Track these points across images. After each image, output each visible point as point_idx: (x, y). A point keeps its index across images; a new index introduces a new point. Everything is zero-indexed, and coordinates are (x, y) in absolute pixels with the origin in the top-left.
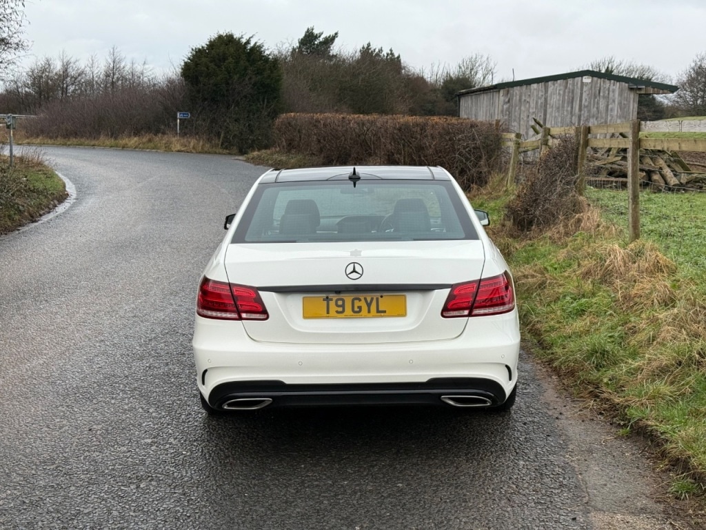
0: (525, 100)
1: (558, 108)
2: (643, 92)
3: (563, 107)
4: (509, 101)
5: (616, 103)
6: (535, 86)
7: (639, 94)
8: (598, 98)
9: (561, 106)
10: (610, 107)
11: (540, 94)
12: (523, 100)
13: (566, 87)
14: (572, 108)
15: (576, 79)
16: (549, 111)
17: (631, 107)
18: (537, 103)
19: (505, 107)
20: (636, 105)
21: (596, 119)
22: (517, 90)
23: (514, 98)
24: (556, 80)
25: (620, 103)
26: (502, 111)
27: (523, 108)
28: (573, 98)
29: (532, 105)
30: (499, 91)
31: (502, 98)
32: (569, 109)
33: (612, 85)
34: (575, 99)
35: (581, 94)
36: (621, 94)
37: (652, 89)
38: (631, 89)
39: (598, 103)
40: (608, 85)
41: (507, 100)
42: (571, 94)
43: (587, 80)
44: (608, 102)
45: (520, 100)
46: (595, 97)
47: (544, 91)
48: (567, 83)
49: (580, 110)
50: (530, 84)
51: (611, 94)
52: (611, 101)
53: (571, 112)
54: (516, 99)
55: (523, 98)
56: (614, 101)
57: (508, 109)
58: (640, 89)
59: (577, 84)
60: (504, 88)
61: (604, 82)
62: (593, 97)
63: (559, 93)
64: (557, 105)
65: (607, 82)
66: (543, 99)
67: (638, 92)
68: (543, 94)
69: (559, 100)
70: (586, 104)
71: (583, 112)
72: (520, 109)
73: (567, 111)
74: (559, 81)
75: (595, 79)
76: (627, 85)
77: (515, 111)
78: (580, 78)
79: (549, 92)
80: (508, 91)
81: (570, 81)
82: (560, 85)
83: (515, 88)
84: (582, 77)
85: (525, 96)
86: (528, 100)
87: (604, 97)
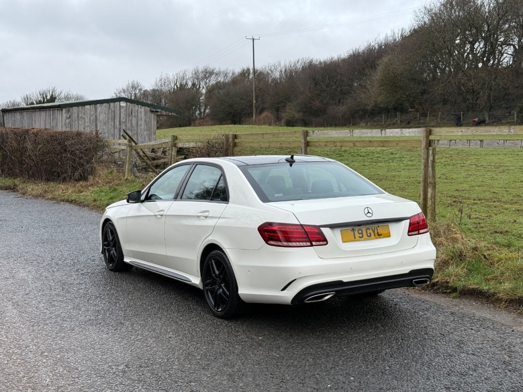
0: (81, 117)
1: (105, 123)
2: (159, 114)
3: (108, 122)
4: (70, 117)
5: (143, 120)
6: (88, 107)
7: (158, 115)
8: (131, 117)
9: (107, 122)
10: (139, 123)
11: (92, 112)
12: (80, 117)
13: (109, 108)
14: (114, 123)
15: (116, 103)
16: (99, 124)
17: (153, 123)
18: (90, 119)
19: (67, 121)
20: (155, 123)
21: (131, 131)
22: (75, 109)
23: (74, 115)
24: (103, 103)
25: (145, 121)
26: (65, 124)
27: (80, 122)
28: (114, 116)
29: (86, 120)
30: (62, 110)
31: (64, 115)
32: (112, 124)
33: (139, 108)
34: (116, 117)
35: (120, 114)
36: (145, 114)
37: (164, 112)
38: (152, 111)
39: (131, 120)
40: (137, 108)
41: (68, 116)
42: (113, 113)
43: (123, 104)
44: (138, 120)
45: (78, 116)
46: (129, 116)
47: (94, 110)
48: (110, 105)
49: (120, 124)
50: (84, 106)
51: (139, 114)
52: (139, 119)
53: (114, 126)
54: (75, 115)
55: (80, 115)
56: (141, 119)
57: (69, 123)
58: (157, 112)
59: (117, 106)
60: (66, 108)
61: (134, 106)
62: (128, 116)
63: (105, 113)
64: (104, 121)
65: (136, 106)
66: (94, 116)
67: (156, 114)
68: (94, 112)
69: (105, 117)
70: (124, 120)
71: (122, 126)
72: (78, 123)
73: (111, 125)
74: (104, 104)
75: (128, 104)
76: (149, 108)
77: (75, 124)
78: (118, 103)
79: (98, 112)
80: (69, 111)
81: (112, 104)
82: (105, 107)
83: (74, 108)
84: (120, 102)
85: (81, 114)
86: (84, 117)
87: (135, 116)
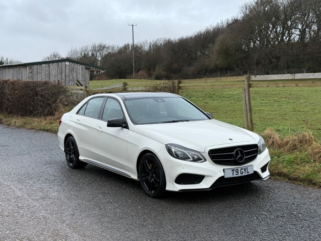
0: (39, 72)
1: (56, 76)
2: (91, 70)
3: (58, 76)
4: (32, 72)
5: (81, 74)
6: (44, 65)
7: (90, 71)
8: (73, 72)
9: (56, 75)
10: (78, 76)
11: (47, 69)
12: (38, 72)
13: (58, 66)
14: (62, 76)
15: (63, 63)
16: (51, 77)
17: (87, 76)
18: (45, 73)
19: (30, 75)
20: (89, 76)
21: (73, 81)
22: (35, 67)
23: (34, 71)
24: (54, 63)
25: (82, 75)
26: (29, 77)
27: (39, 76)
28: (62, 72)
29: (43, 75)
30: (26, 67)
31: (28, 71)
32: (60, 77)
33: (78, 66)
34: (63, 72)
35: (65, 70)
36: (82, 70)
37: (95, 69)
38: (86, 68)
39: (73, 75)
40: (76, 66)
41: (31, 71)
42: (61, 70)
43: (67, 63)
44: (77, 74)
45: (37, 72)
46: (72, 72)
47: (48, 68)
48: (58, 64)
49: (65, 77)
50: (41, 64)
51: (78, 71)
52: (78, 73)
53: (61, 78)
54: (35, 71)
55: (39, 71)
56: (80, 74)
57: (31, 76)
58: (90, 69)
59: (63, 65)
60: (29, 66)
61: (75, 65)
62: (70, 72)
63: (55, 69)
64: (55, 75)
65: (76, 65)
66: (48, 72)
67: (89, 70)
68: (48, 69)
69: (56, 73)
70: (68, 75)
71: (66, 78)
72: (37, 76)
73: (59, 77)
74: (55, 64)
75: (71, 63)
76: (84, 66)
77: (35, 77)
78: (64, 63)
79: (51, 68)
80: (31, 68)
81: (60, 63)
82: (56, 66)
83: (34, 66)
84: (65, 62)
85: (40, 70)
86: (41, 72)
87: (75, 72)
